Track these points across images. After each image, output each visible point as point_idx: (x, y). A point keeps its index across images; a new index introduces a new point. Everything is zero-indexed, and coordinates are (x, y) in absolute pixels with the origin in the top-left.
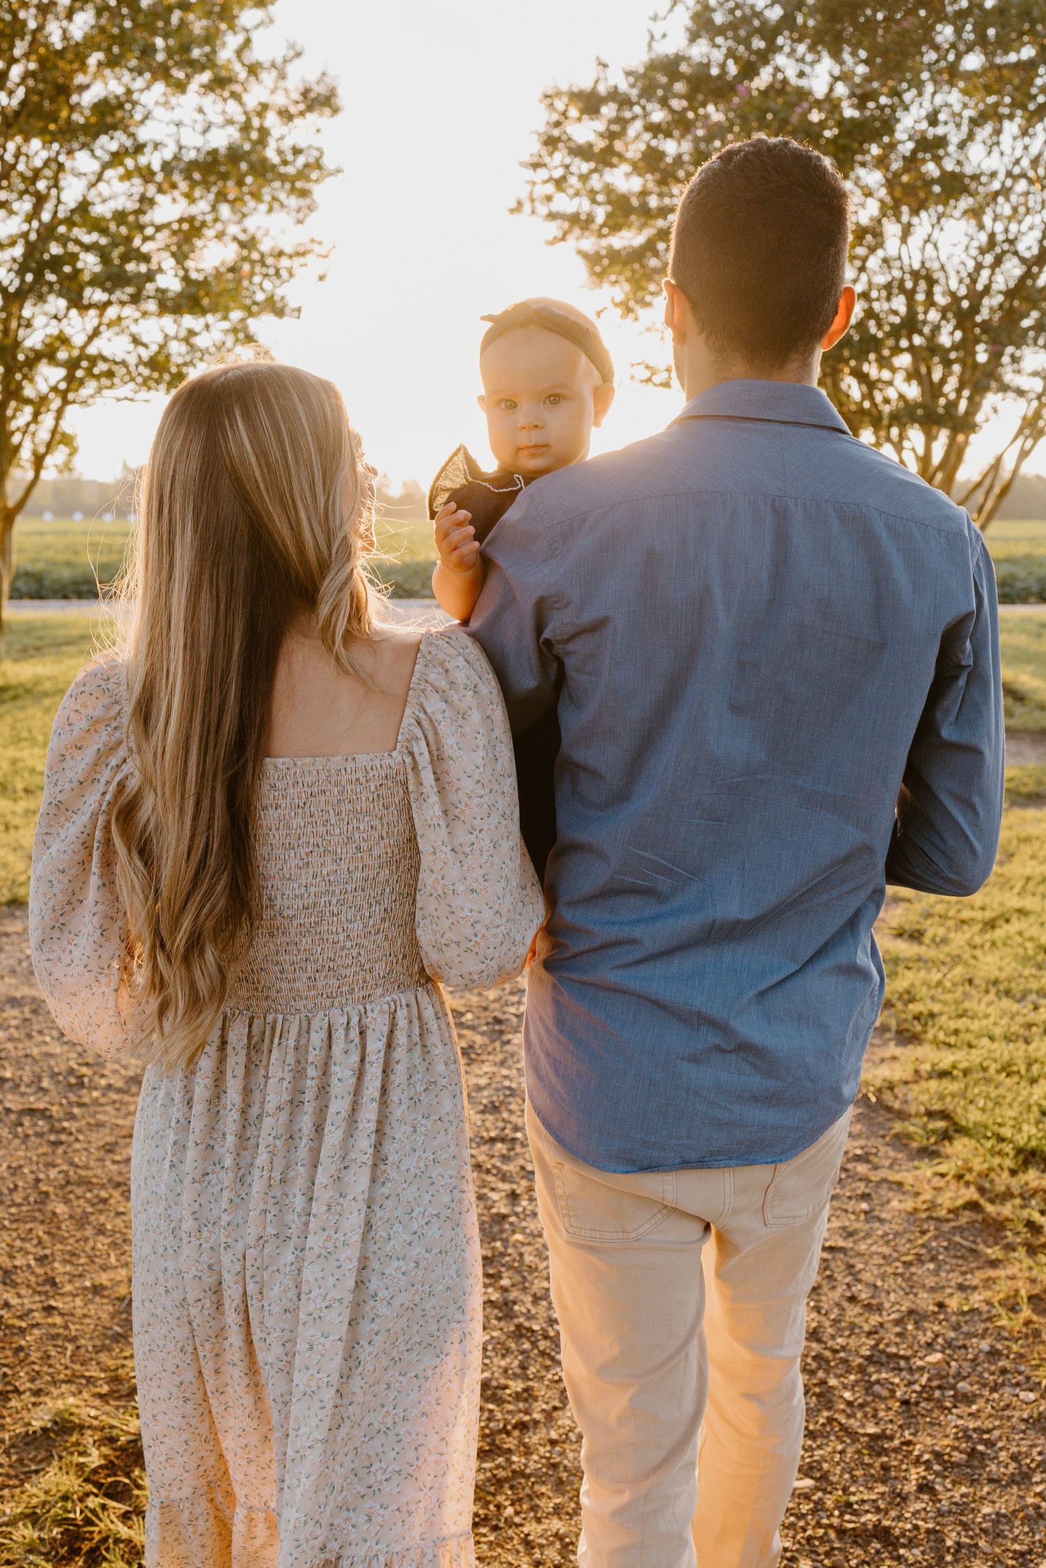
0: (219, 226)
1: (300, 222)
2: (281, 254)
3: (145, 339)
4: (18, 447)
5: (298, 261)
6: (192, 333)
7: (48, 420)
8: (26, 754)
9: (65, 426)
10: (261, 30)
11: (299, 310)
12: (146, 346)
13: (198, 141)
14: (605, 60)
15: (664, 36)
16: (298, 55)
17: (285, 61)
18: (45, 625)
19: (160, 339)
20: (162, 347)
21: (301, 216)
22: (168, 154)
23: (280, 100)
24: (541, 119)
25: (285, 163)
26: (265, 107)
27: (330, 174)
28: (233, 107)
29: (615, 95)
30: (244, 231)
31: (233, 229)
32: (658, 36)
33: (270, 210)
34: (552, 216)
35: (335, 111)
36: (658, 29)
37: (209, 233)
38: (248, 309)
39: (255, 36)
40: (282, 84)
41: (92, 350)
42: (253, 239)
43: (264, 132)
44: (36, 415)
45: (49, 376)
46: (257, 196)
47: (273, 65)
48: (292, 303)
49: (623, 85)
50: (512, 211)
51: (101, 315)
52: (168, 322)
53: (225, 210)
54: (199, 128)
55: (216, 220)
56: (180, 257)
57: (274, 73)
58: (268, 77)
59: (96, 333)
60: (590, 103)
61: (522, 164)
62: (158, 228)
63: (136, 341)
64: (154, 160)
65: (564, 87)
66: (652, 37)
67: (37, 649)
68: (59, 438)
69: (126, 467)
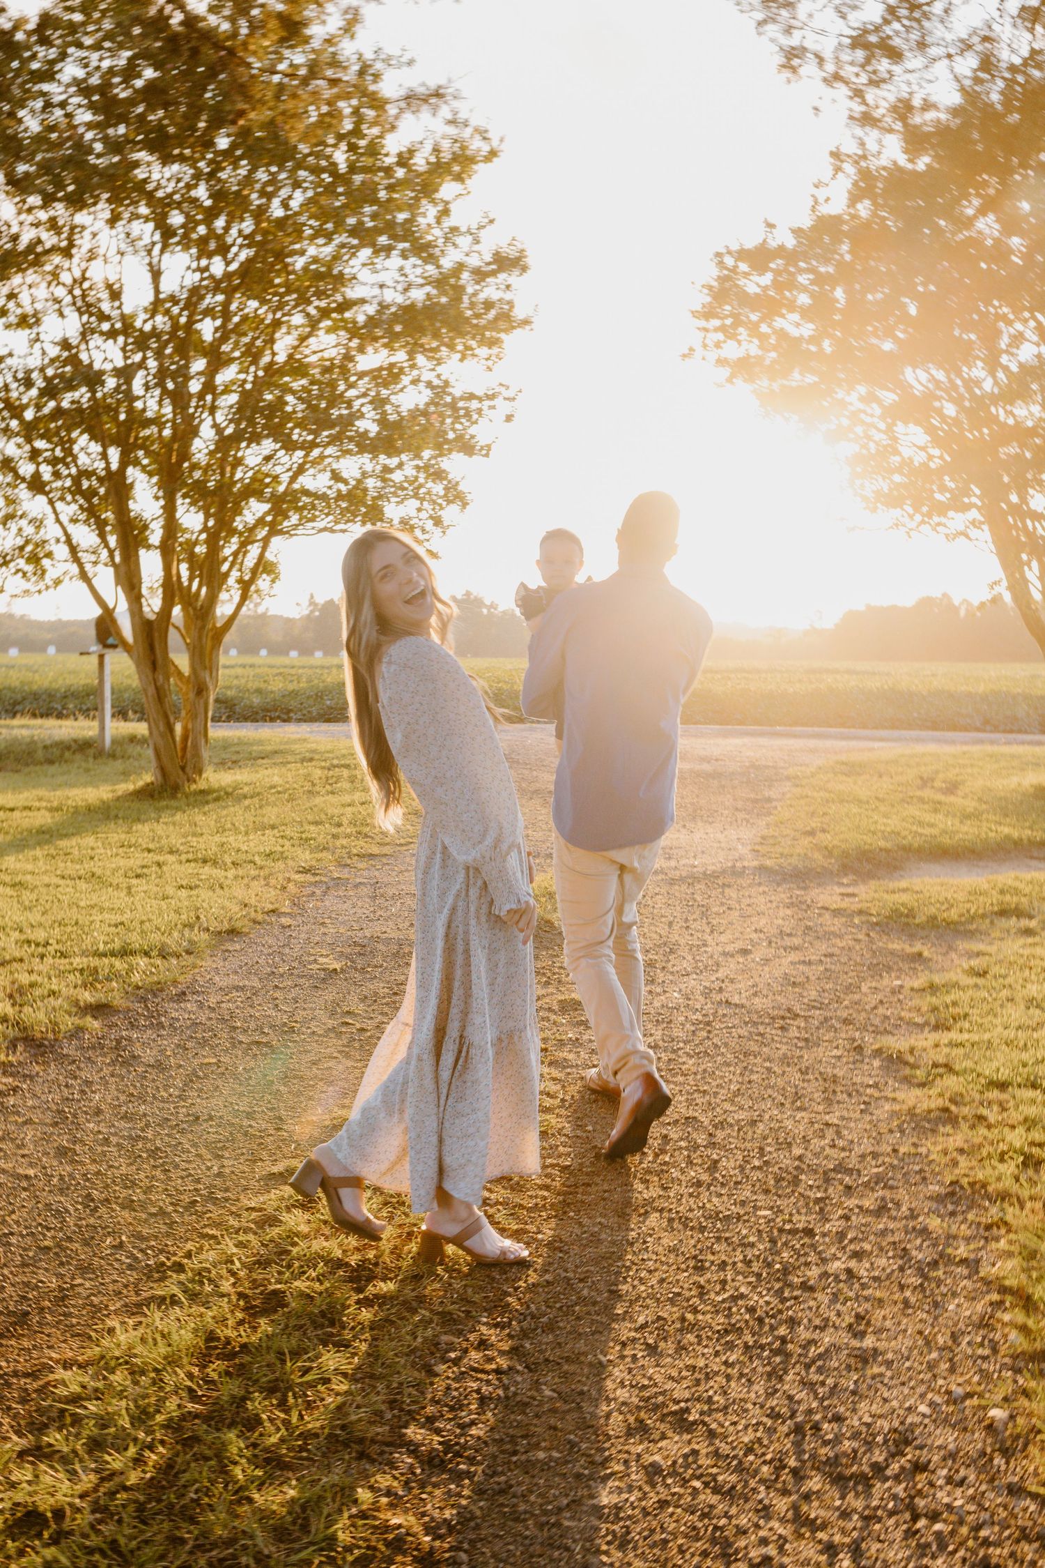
0: (415, 372)
1: (489, 369)
2: (471, 397)
3: (345, 475)
4: (227, 575)
5: (487, 403)
6: (387, 470)
7: (254, 551)
8: (231, 839)
9: (269, 556)
10: (459, 201)
11: (489, 447)
12: (346, 482)
13: (400, 299)
14: (772, 221)
15: (827, 200)
16: (492, 221)
17: (481, 227)
18: (240, 742)
19: (358, 476)
20: (359, 482)
21: (490, 363)
22: (371, 309)
23: (474, 261)
24: (711, 273)
25: (478, 316)
26: (460, 267)
27: (519, 326)
28: (431, 269)
29: (781, 251)
30: (439, 376)
31: (427, 376)
32: (821, 200)
33: (461, 360)
34: (721, 362)
35: (524, 269)
36: (821, 194)
37: (406, 380)
38: (439, 447)
39: (452, 207)
40: (476, 248)
41: (296, 486)
42: (447, 383)
43: (460, 290)
44: (243, 545)
45: (255, 509)
46: (451, 347)
47: (469, 232)
48: (482, 440)
49: (790, 242)
50: (684, 356)
51: (307, 455)
52: (365, 461)
53: (420, 359)
54: (400, 287)
55: (413, 367)
56: (378, 403)
57: (470, 238)
58: (464, 242)
59: (301, 470)
60: (759, 257)
61: (695, 314)
62: (361, 375)
63: (336, 476)
64: (360, 316)
65: (735, 247)
66: (816, 202)
67: (234, 762)
68: (264, 567)
69: (312, 603)
